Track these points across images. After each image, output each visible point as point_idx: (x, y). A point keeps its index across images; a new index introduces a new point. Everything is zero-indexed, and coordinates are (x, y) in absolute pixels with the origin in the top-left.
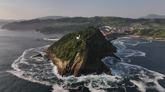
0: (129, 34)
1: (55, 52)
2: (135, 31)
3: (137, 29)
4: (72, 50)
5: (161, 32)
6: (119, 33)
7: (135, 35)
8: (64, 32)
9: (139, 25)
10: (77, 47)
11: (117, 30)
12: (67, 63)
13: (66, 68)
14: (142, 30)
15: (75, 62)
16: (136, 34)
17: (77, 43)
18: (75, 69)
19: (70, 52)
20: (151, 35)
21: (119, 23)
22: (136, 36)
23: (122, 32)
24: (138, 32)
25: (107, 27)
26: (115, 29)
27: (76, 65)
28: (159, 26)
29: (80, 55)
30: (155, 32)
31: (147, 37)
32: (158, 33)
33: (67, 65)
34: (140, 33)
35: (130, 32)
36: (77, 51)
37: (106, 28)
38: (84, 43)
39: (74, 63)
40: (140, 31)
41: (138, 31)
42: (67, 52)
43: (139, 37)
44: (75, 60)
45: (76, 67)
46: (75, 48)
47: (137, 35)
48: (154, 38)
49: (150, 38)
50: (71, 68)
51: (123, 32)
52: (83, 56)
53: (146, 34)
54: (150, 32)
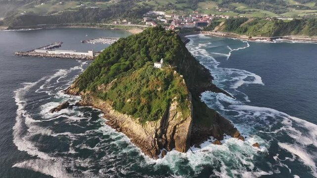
0: (205, 30)
1: (103, 95)
2: (215, 23)
3: (217, 19)
4: (156, 94)
5: (260, 24)
6: (187, 28)
7: (216, 32)
8: (67, 25)
9: (215, 8)
10: (166, 89)
11: (181, 20)
12: (156, 127)
13: (156, 139)
14: (227, 21)
15: (172, 122)
16: (216, 28)
17: (165, 80)
18: (175, 137)
19: (151, 100)
20: (245, 31)
21: (176, 3)
22: (219, 33)
23: (191, 24)
24: (221, 25)
25: (158, 13)
26: (176, 17)
27: (175, 128)
28: (247, 10)
29: (182, 107)
30: (250, 24)
31: (238, 34)
32: (256, 26)
33: (157, 130)
34: (224, 27)
35: (206, 24)
36: (168, 97)
37: (159, 16)
38: (181, 81)
39: (168, 125)
40: (223, 23)
41: (220, 22)
42: (144, 100)
43: (225, 35)
44: (170, 119)
45: (176, 134)
46: (162, 91)
47: (219, 30)
48: (251, 37)
49: (243, 37)
50: (165, 136)
51: (194, 26)
52: (188, 108)
53: (235, 28)
54: (242, 25)
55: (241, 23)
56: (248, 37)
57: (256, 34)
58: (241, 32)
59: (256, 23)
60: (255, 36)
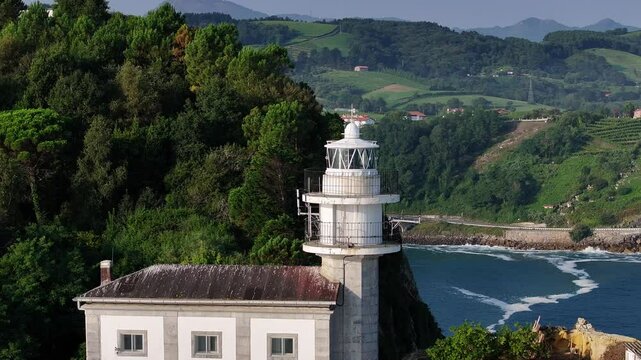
5: (606, 146)
30: (544, 152)
31: (478, 217)
32: (586, 159)
53: (444, 184)
54: (485, 161)
55: (477, 148)
56: (562, 234)
57: (609, 209)
58: (496, 202)
59: (579, 143)
60: (610, 221)
